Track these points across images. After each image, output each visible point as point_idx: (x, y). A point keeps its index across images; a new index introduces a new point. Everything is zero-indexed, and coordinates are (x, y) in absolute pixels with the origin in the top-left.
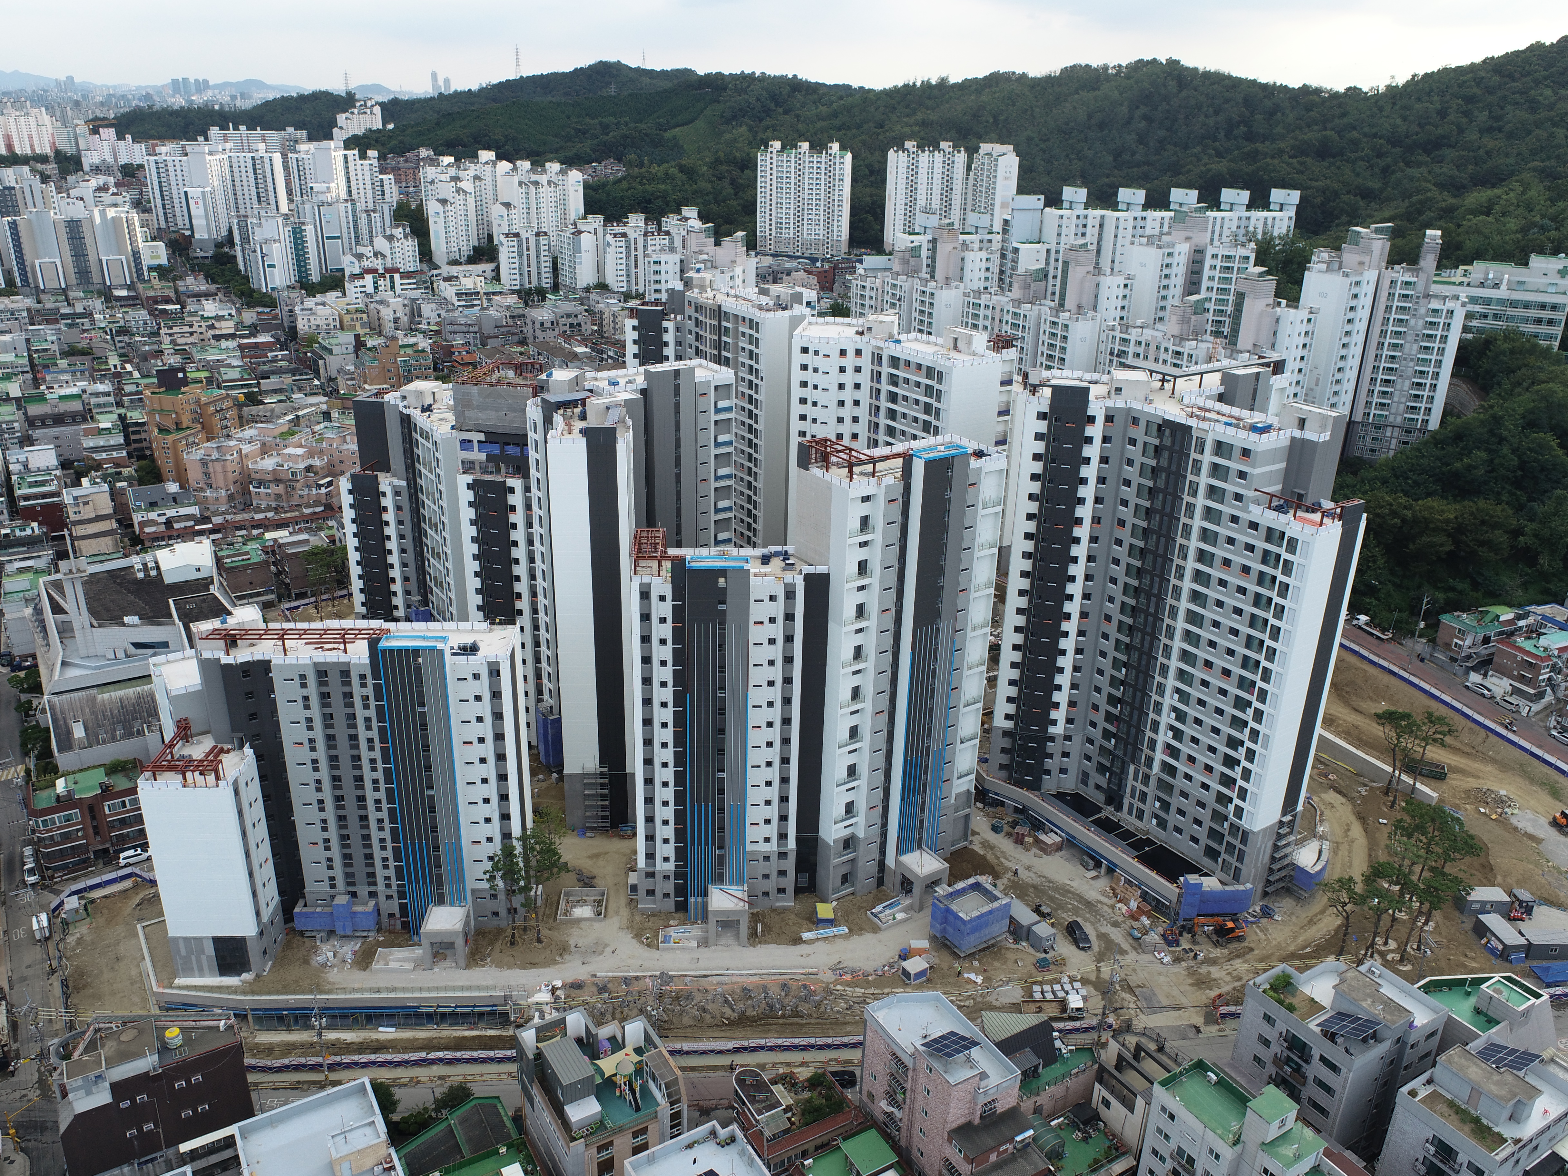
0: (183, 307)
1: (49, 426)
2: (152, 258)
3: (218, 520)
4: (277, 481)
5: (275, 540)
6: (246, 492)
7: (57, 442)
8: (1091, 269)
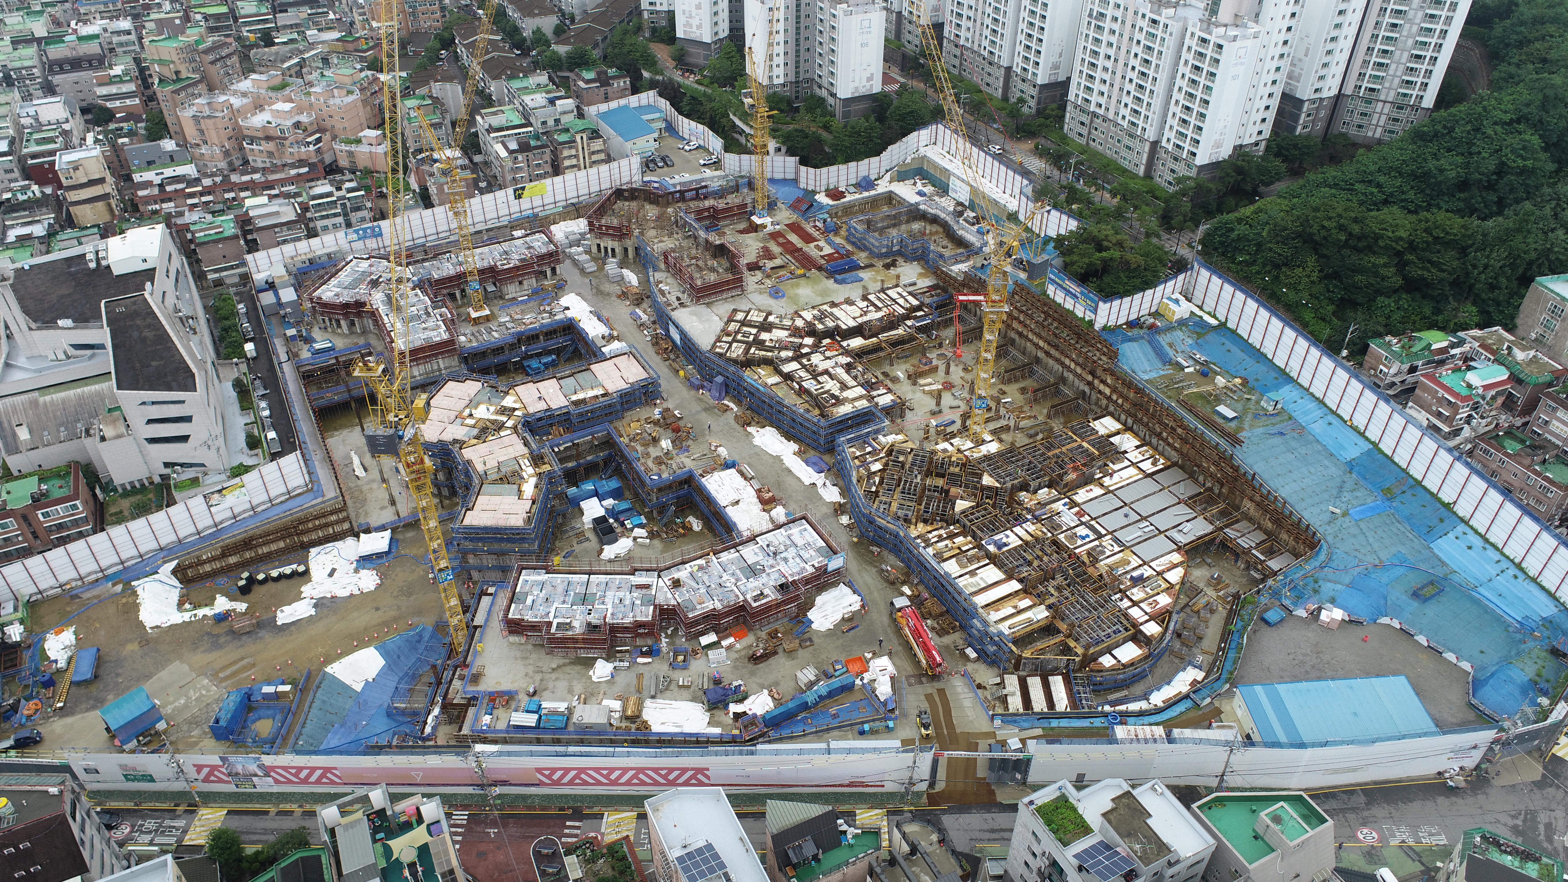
1: (68, 72)
3: (207, 182)
4: (268, 138)
5: (251, 209)
6: (242, 148)
7: (78, 87)
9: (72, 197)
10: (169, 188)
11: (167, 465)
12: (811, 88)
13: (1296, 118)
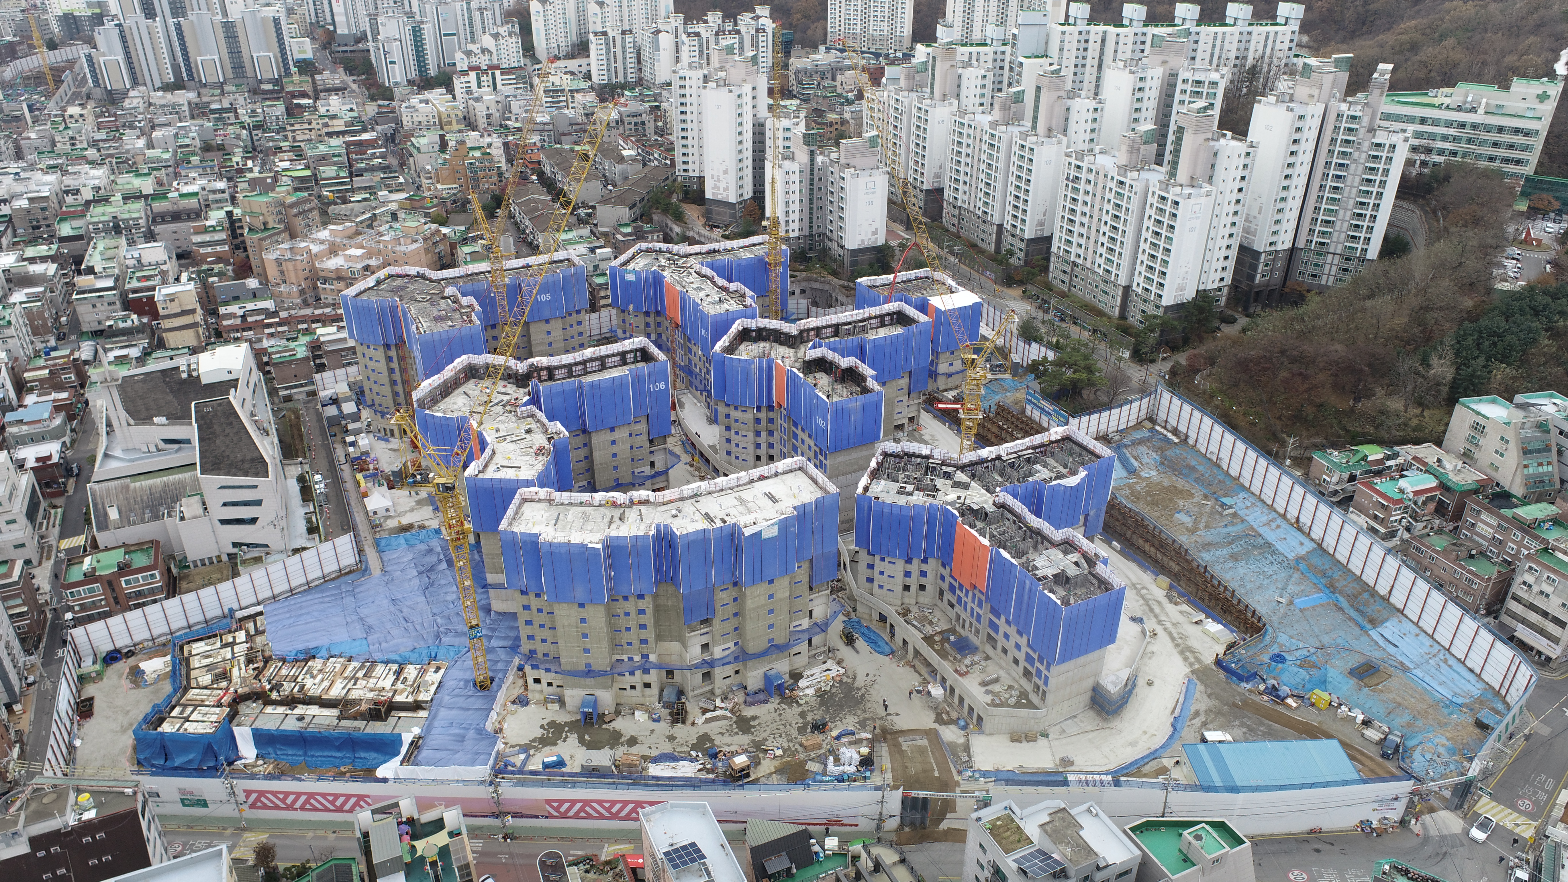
0: (315, 101)
1: (168, 223)
2: (299, 52)
3: (283, 314)
4: (340, 279)
5: (322, 336)
6: (315, 288)
7: (176, 236)
8: (1063, 94)
9: (166, 324)
10: (250, 319)
11: (235, 545)
12: (823, 241)
13: (1255, 268)
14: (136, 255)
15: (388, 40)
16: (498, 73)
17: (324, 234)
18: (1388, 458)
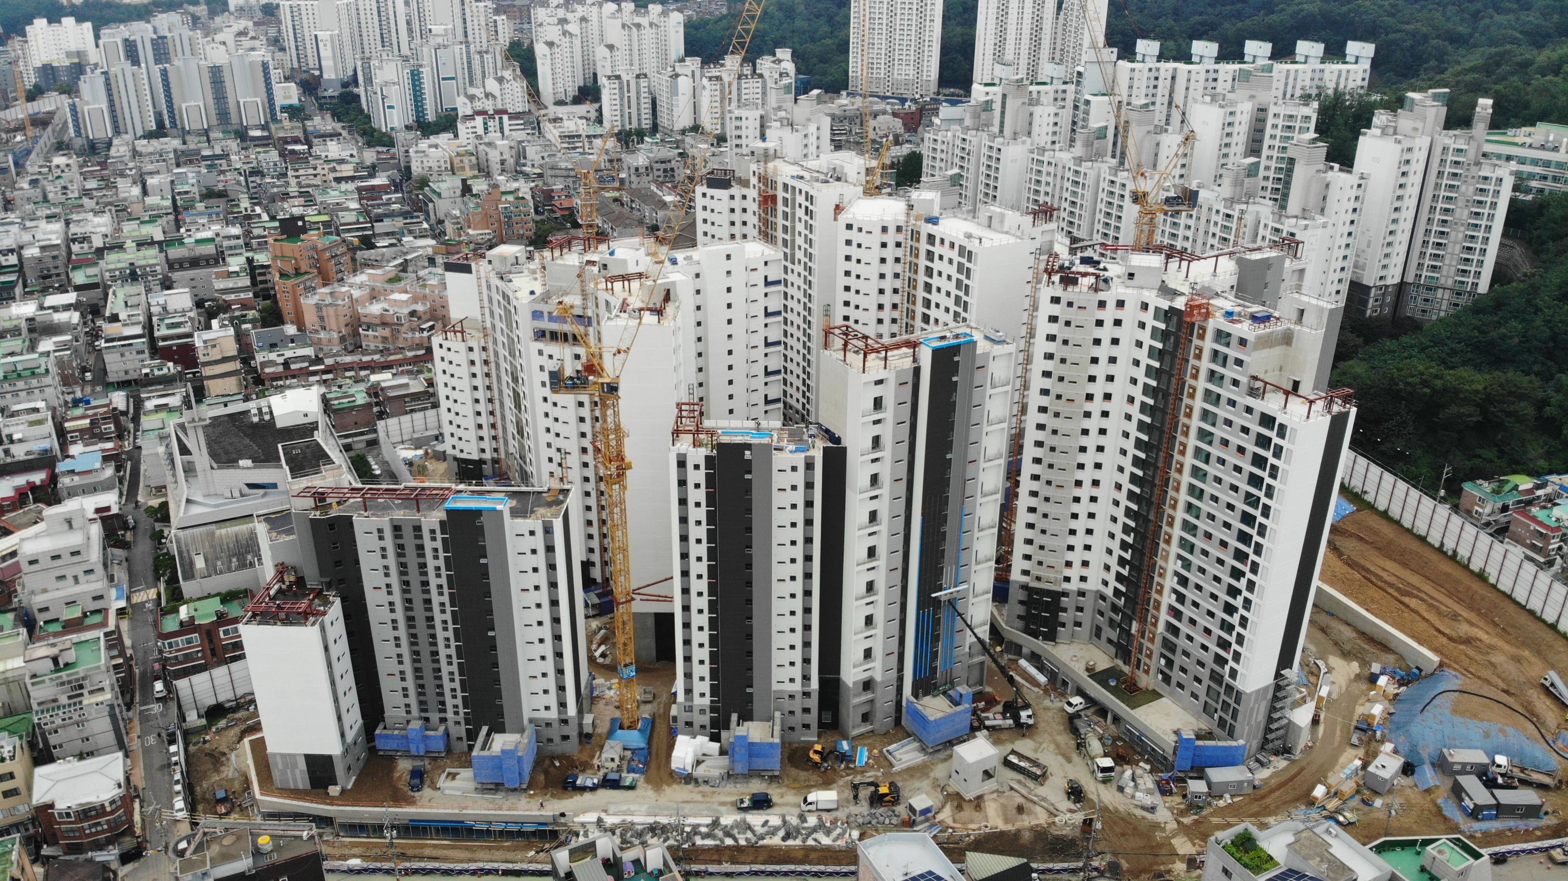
0: (310, 147)
1: (186, 269)
2: (285, 98)
3: (329, 361)
4: (384, 324)
5: (378, 383)
6: (356, 334)
7: (193, 283)
8: (1152, 128)
9: (207, 371)
10: (292, 367)
13: (1365, 303)
14: (162, 302)
15: (386, 83)
16: (505, 118)
17: (361, 278)
18: (1538, 487)
